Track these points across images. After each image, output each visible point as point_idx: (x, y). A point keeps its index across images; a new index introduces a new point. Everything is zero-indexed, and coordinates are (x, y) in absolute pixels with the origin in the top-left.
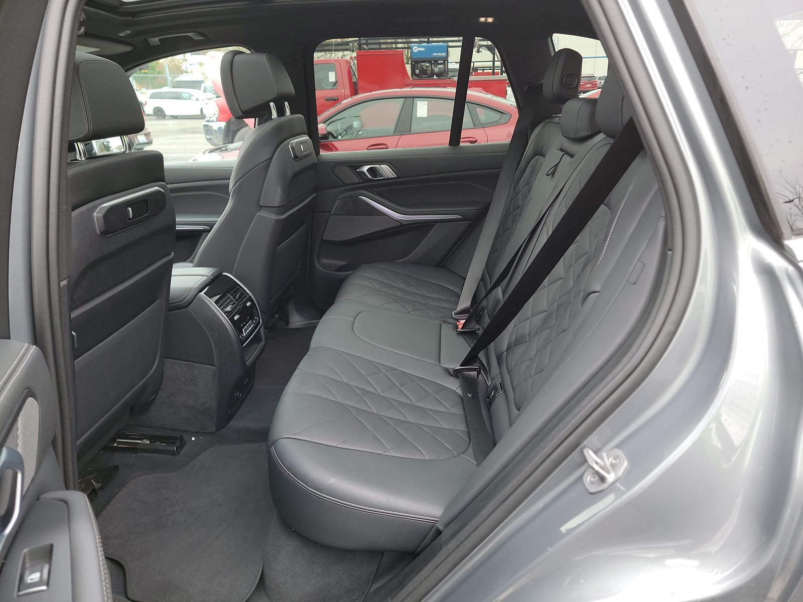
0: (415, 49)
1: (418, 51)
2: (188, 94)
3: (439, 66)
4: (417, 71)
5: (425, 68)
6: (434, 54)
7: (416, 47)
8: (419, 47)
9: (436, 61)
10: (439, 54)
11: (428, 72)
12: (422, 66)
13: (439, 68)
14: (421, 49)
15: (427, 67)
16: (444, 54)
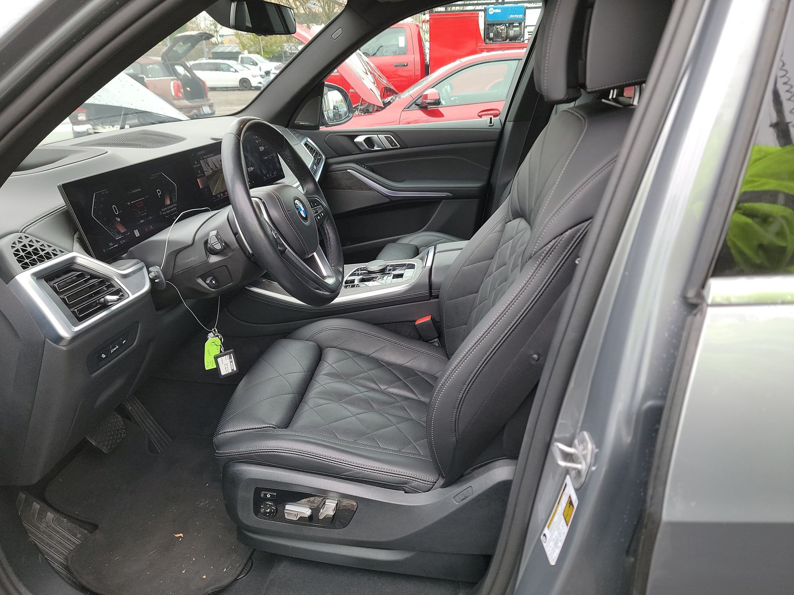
0: (491, 11)
1: (494, 13)
2: (226, 66)
3: (514, 29)
4: (492, 35)
5: (501, 31)
6: (511, 16)
7: (492, 9)
8: (495, 9)
9: (511, 24)
10: (516, 16)
11: (503, 35)
12: (497, 28)
13: (515, 31)
14: (497, 11)
15: (502, 30)
16: (521, 16)
